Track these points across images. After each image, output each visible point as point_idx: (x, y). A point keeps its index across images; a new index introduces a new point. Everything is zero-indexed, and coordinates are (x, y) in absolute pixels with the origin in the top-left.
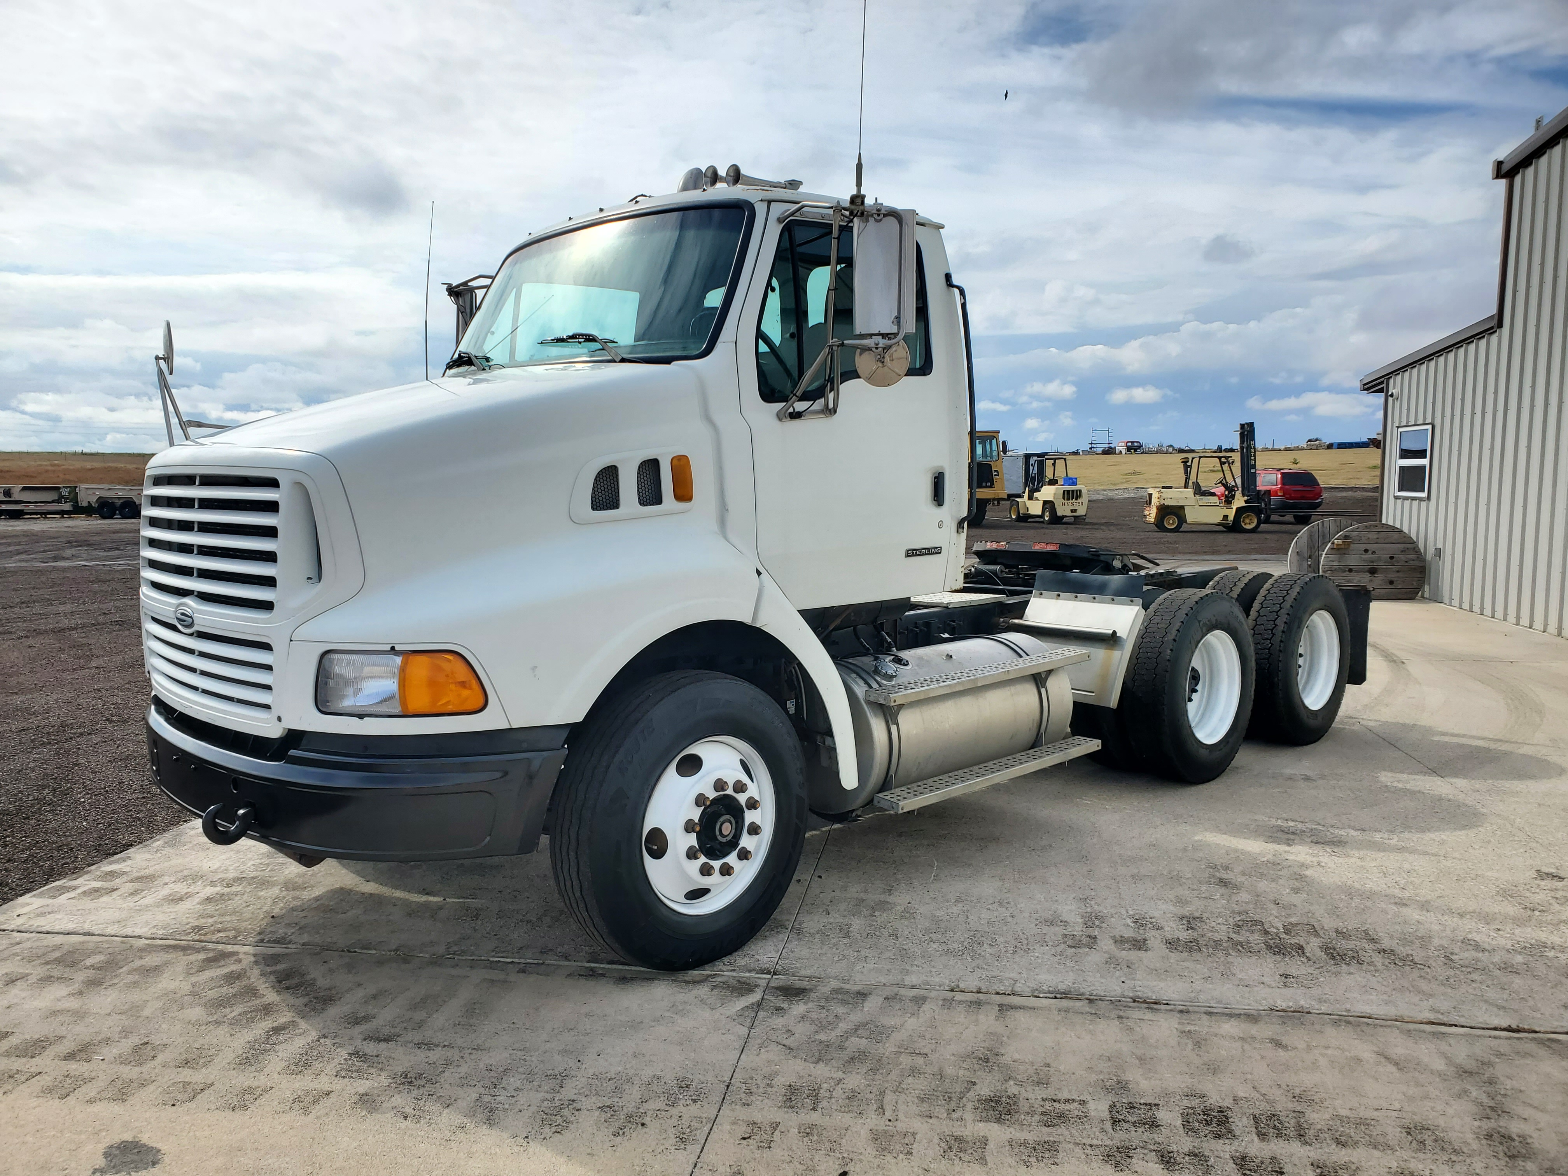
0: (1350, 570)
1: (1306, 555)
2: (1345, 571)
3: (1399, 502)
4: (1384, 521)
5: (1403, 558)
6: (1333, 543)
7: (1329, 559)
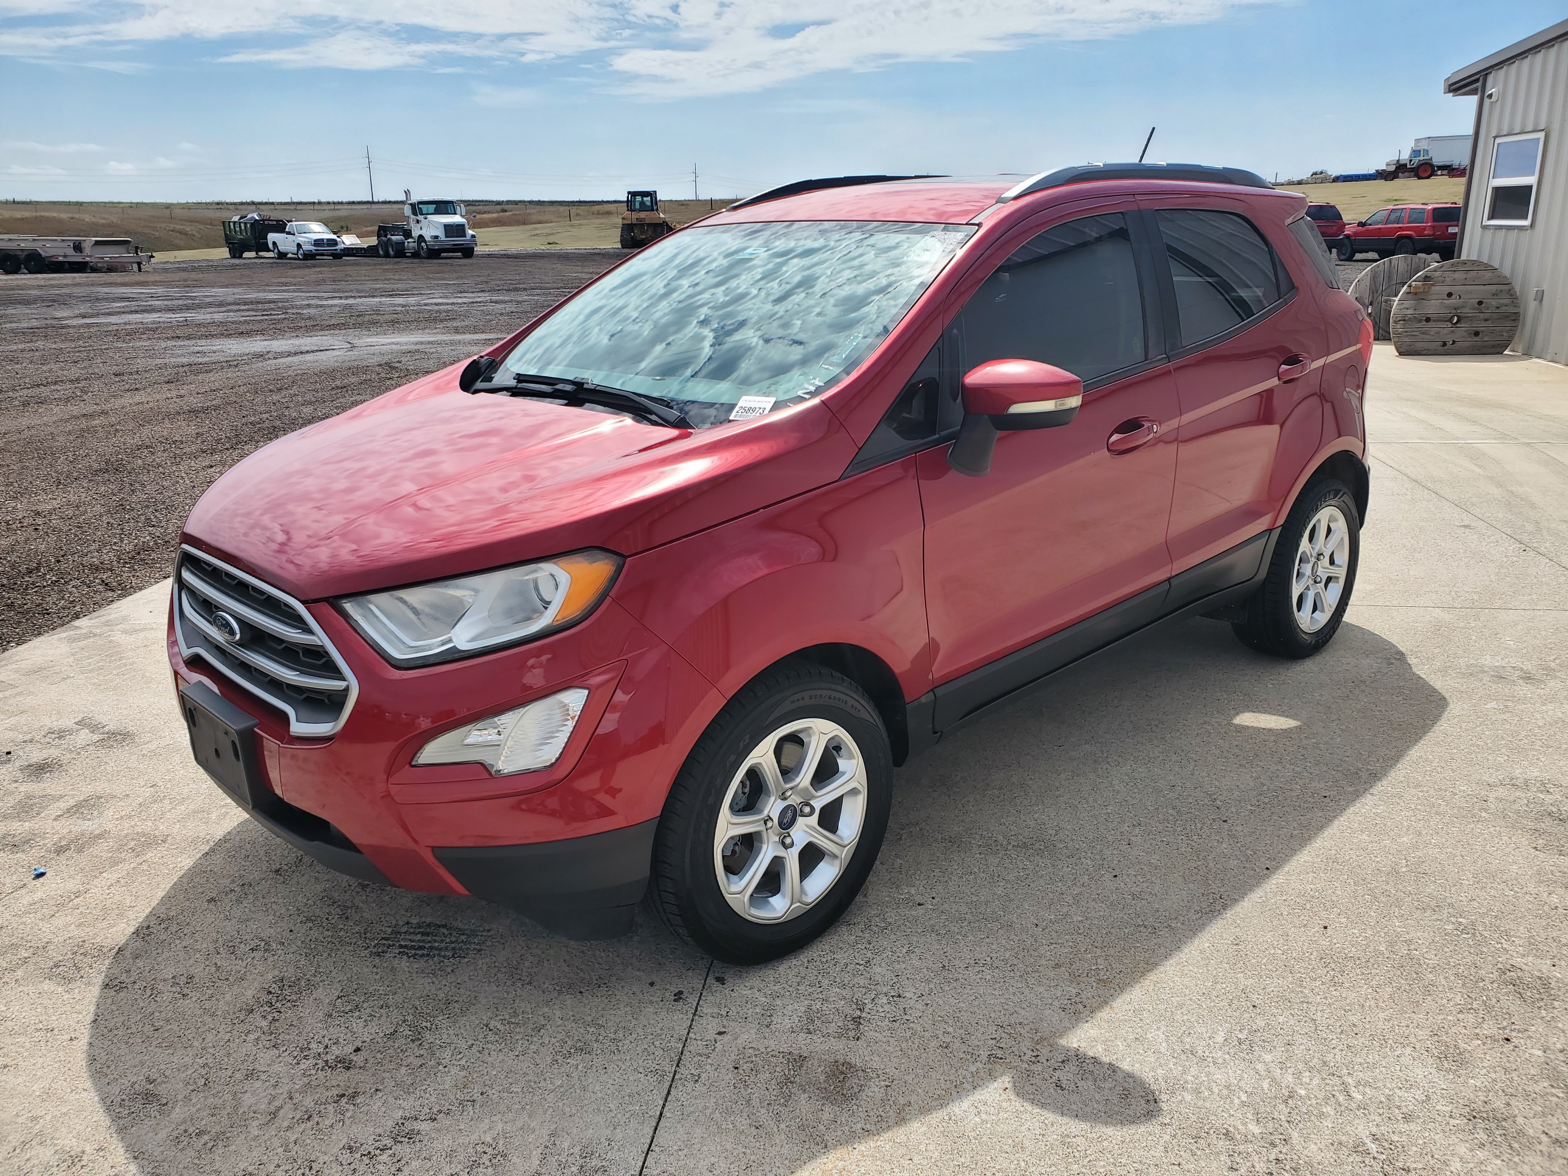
0: (1428, 320)
1: (1367, 302)
2: (1421, 321)
3: (1489, 234)
4: (1464, 257)
5: (1494, 303)
6: (1410, 286)
7: (1403, 306)
